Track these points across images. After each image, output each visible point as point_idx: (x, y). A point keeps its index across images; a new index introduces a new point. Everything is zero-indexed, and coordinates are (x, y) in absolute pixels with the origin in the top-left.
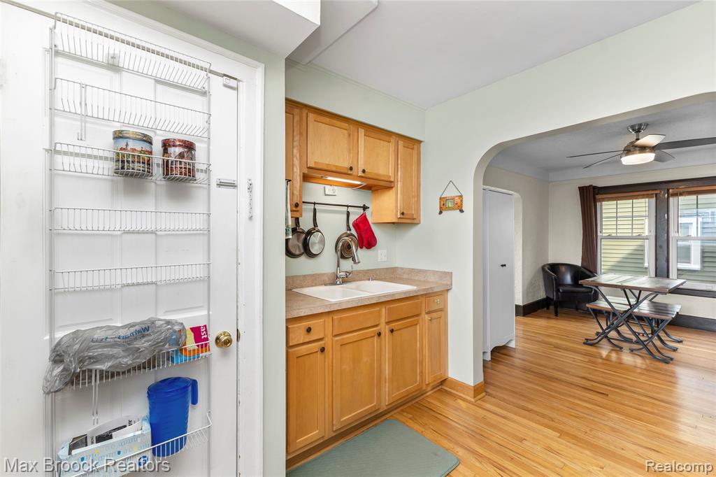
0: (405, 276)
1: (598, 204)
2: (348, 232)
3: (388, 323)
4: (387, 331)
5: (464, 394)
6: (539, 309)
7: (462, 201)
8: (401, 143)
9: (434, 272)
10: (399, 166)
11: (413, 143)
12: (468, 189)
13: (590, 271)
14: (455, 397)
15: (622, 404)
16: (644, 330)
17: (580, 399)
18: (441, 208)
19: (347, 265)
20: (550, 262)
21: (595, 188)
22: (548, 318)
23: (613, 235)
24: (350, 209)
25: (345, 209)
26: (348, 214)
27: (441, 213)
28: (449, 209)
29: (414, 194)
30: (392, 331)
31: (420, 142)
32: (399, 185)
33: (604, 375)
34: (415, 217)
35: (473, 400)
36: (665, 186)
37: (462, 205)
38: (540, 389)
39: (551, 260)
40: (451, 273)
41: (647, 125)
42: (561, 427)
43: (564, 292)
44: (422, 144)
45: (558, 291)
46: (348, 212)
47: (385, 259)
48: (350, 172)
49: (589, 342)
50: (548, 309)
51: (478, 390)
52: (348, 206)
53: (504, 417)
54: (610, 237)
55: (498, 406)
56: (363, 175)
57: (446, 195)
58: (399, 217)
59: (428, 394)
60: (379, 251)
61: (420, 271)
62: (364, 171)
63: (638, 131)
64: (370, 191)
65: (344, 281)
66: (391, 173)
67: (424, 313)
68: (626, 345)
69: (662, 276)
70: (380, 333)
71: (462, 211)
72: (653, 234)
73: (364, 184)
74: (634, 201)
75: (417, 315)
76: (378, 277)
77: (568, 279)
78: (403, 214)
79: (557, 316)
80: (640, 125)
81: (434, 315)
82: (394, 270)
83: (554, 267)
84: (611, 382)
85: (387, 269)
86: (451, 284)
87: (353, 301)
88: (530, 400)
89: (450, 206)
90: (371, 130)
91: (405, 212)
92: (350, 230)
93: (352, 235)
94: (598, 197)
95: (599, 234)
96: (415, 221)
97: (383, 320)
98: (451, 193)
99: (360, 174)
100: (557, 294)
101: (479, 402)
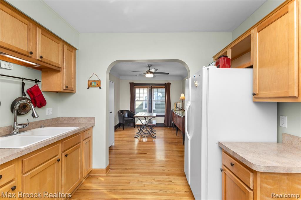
0: (65, 122)
1: (135, 89)
2: (24, 97)
3: (63, 152)
4: (63, 156)
5: (101, 174)
6: (117, 128)
7: (100, 83)
8: (66, 47)
9: (85, 118)
10: (65, 60)
11: (72, 49)
12: (104, 78)
13: (133, 112)
14: (97, 177)
15: (151, 155)
16: (147, 129)
17: (141, 158)
18: (89, 86)
19: (22, 120)
20: (120, 110)
21: (134, 83)
22: (120, 131)
23: (139, 100)
24: (24, 81)
25: (21, 80)
26: (23, 84)
27: (88, 88)
28: (93, 86)
29: (72, 77)
30: (66, 156)
31: (76, 49)
32: (65, 70)
33: (144, 147)
34: (73, 89)
35: (105, 175)
36: (151, 85)
37: (100, 85)
38: (128, 159)
39: (121, 109)
40: (95, 118)
41: (152, 65)
42: (139, 171)
43: (126, 120)
44: (77, 51)
45: (124, 120)
46: (23, 83)
47: (51, 113)
48: (29, 55)
49: (136, 137)
50: (120, 127)
51: (108, 169)
52: (23, 79)
53: (120, 177)
54: (138, 100)
55: (116, 173)
56: (40, 59)
57: (91, 79)
58: (64, 89)
59: (83, 181)
60: (47, 109)
61: (76, 118)
62: (41, 57)
63: (150, 67)
64: (41, 71)
65: (21, 131)
66: (59, 62)
67: (82, 140)
68: (145, 135)
69: (150, 112)
70: (60, 159)
71: (100, 88)
72: (148, 99)
73: (39, 66)
74: (140, 89)
75: (79, 143)
76: (46, 125)
77: (126, 115)
78: (67, 87)
79: (123, 129)
80: (150, 65)
81: (87, 140)
82: (57, 119)
83: (122, 111)
84: (146, 149)
85: (53, 119)
86: (95, 123)
87: (40, 144)
88: (126, 165)
89: (94, 85)
90: (46, 32)
91: (68, 86)
92: (25, 95)
93: (27, 98)
94: (135, 87)
95: (135, 99)
96: (73, 92)
97: (60, 151)
98: (94, 78)
99: (38, 58)
100: (124, 121)
101: (108, 175)
